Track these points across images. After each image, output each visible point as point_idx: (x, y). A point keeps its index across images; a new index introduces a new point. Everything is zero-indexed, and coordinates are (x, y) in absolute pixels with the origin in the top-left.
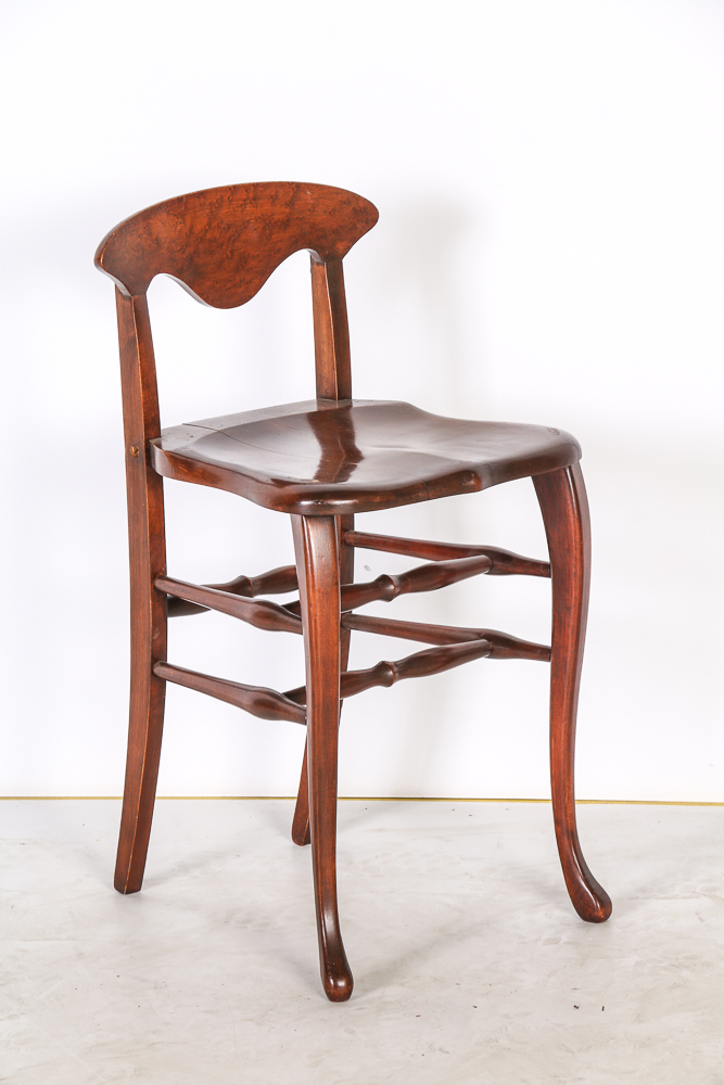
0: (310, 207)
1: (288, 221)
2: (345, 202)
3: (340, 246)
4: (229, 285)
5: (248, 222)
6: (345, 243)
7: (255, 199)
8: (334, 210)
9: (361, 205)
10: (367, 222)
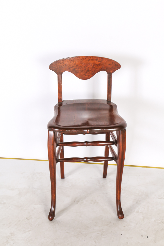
0: (105, 63)
1: (100, 65)
2: (113, 63)
3: (111, 71)
4: (84, 75)
5: (90, 64)
6: (113, 71)
7: (92, 59)
8: (111, 64)
9: (117, 64)
10: (118, 68)
